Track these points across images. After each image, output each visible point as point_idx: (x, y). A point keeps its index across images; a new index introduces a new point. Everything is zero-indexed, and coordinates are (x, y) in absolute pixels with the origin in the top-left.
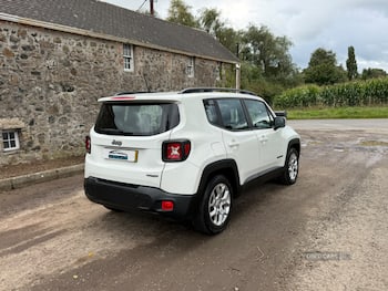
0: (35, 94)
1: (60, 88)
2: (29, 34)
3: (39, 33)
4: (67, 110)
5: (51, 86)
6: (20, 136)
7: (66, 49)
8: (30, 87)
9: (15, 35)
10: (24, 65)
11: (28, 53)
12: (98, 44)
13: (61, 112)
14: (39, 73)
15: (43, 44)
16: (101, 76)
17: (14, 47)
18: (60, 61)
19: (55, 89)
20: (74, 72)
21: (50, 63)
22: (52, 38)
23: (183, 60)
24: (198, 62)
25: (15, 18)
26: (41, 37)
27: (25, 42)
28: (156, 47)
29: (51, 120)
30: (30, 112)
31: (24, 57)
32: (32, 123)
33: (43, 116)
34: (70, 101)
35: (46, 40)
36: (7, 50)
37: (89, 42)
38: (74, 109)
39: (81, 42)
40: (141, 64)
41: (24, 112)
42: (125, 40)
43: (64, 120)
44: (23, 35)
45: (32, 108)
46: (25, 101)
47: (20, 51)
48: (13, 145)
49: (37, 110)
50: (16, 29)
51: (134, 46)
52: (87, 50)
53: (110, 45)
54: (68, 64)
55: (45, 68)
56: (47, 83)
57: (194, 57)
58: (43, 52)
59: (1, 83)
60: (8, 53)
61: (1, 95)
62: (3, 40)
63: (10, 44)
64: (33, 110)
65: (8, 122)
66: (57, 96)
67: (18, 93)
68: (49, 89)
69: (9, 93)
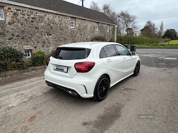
0: (37, 36)
1: (46, 34)
2: (34, 13)
3: (38, 12)
4: (49, 43)
6: (31, 52)
7: (48, 19)
8: (35, 34)
9: (29, 13)
10: (32, 25)
11: (34, 20)
12: (61, 17)
13: (46, 43)
14: (38, 28)
15: (40, 17)
16: (62, 29)
17: (29, 18)
18: (46, 24)
19: (44, 34)
20: (51, 28)
21: (42, 24)
22: (43, 14)
23: (94, 24)
24: (100, 24)
25: (29, 6)
26: (39, 14)
27: (32, 16)
28: (84, 18)
29: (43, 46)
31: (32, 22)
32: (35, 48)
33: (40, 45)
34: (50, 39)
35: (41, 15)
37: (57, 16)
38: (51, 42)
39: (54, 16)
40: (77, 25)
41: (33, 43)
42: (72, 16)
43: (48, 47)
44: (32, 13)
45: (36, 41)
46: (33, 39)
47: (31, 19)
48: (29, 55)
49: (38, 42)
50: (29, 10)
51: (75, 18)
52: (57, 19)
53: (65, 17)
54: (49, 25)
55: (41, 26)
56: (41, 32)
57: (99, 23)
58: (39, 20)
59: (23, 32)
60: (26, 20)
61: (24, 37)
62: (24, 15)
63: (27, 16)
64: (36, 43)
65: (26, 47)
66: (45, 37)
67: (30, 36)
68: (42, 34)
69: (27, 36)
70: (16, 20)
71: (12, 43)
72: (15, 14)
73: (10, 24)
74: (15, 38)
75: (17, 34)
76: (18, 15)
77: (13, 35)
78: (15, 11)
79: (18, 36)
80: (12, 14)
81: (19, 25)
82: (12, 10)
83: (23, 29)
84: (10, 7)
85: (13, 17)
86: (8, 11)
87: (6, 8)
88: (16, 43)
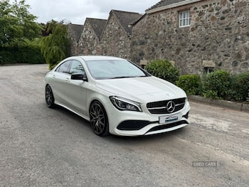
0: (225, 44)
2: (228, 1)
5: (239, 37)
8: (223, 39)
9: (219, 5)
10: (221, 24)
11: (225, 15)
13: (243, 58)
14: (230, 29)
15: (237, 5)
17: (217, 14)
19: (242, 39)
21: (240, 19)
27: (225, 8)
29: (235, 64)
30: (220, 57)
31: (223, 18)
32: (220, 65)
33: (230, 60)
36: (213, 17)
41: (217, 57)
43: (245, 65)
44: (224, 3)
45: (222, 54)
46: (218, 50)
47: (221, 15)
49: (225, 55)
50: (220, 1)
55: (237, 24)
56: (236, 35)
59: (207, 38)
60: (213, 18)
61: (205, 48)
62: (212, 11)
63: (215, 12)
64: (222, 56)
65: (206, 63)
66: (242, 45)
67: (215, 44)
68: (236, 40)
69: (210, 45)
70: (200, 23)
71: (191, 56)
72: (201, 14)
73: (193, 29)
74: (195, 48)
75: (198, 43)
76: (204, 14)
77: (194, 45)
78: (202, 9)
79: (199, 46)
80: (197, 15)
81: (203, 29)
82: (198, 10)
83: (207, 34)
84: (196, 5)
85: (197, 20)
86: (193, 13)
87: (192, 9)
88: (195, 56)
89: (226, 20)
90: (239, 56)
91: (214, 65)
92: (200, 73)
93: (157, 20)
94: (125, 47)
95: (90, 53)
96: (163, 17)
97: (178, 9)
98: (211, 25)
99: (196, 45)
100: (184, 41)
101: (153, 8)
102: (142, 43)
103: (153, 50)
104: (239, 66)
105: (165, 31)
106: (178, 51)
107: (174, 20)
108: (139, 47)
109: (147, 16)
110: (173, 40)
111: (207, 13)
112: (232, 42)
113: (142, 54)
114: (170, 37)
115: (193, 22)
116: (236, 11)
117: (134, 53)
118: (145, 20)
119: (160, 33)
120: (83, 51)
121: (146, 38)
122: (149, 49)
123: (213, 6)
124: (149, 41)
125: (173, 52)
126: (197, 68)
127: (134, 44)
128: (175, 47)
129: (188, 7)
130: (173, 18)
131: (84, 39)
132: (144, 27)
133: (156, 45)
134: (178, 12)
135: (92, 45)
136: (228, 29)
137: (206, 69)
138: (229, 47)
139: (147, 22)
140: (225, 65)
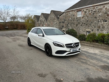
0: (94, 23)
2: (96, 8)
4: (103, 27)
5: (100, 21)
8: (93, 21)
10: (93, 16)
13: (101, 28)
15: (99, 9)
18: (103, 13)
19: (101, 21)
20: (108, 15)
21: (100, 14)
22: (102, 6)
25: (91, 5)
26: (99, 7)
27: (95, 10)
29: (98, 30)
30: (92, 27)
31: (93, 14)
32: (92, 30)
33: (96, 29)
34: (104, 25)
35: (100, 8)
38: (106, 27)
41: (91, 27)
44: (94, 9)
46: (92, 25)
47: (93, 13)
54: (106, 13)
55: (99, 16)
56: (98, 20)
59: (87, 21)
60: (90, 14)
61: (87, 24)
63: (91, 12)
64: (93, 27)
65: (87, 30)
66: (101, 23)
67: (91, 23)
68: (98, 22)
69: (89, 23)
70: (85, 15)
71: (82, 27)
72: (86, 12)
73: (82, 18)
74: (83, 24)
77: (83, 23)
78: (86, 10)
79: (85, 23)
80: (84, 13)
81: (86, 18)
82: (84, 11)
83: (88, 19)
84: (84, 9)
85: (84, 14)
86: (83, 12)
87: (82, 11)
88: (83, 27)
89: (95, 14)
90: (99, 27)
91: (90, 30)
92: (85, 33)
93: (69, 14)
94: (57, 24)
95: (43, 26)
96: (71, 13)
97: (77, 10)
98: (89, 16)
99: (84, 23)
100: (79, 22)
101: (67, 10)
102: (63, 22)
103: (67, 25)
104: (99, 31)
105: (72, 18)
106: (77, 25)
107: (75, 14)
108: (62, 24)
109: (65, 13)
110: (75, 21)
111: (88, 12)
112: (97, 22)
113: (63, 26)
114: (74, 20)
115: (83, 15)
116: (98, 12)
117: (60, 26)
118: (64, 14)
119: (70, 19)
120: (40, 25)
121: (65, 21)
122: (66, 25)
123: (90, 9)
124: (66, 22)
125: (75, 26)
126: (84, 32)
127: (60, 23)
128: (76, 24)
129: (80, 10)
130: (75, 13)
131: (41, 21)
132: (64, 16)
133: (68, 23)
134: (77, 11)
135: (44, 23)
136: (96, 18)
137: (87, 32)
138: (96, 24)
139: (65, 15)
140: (94, 30)
